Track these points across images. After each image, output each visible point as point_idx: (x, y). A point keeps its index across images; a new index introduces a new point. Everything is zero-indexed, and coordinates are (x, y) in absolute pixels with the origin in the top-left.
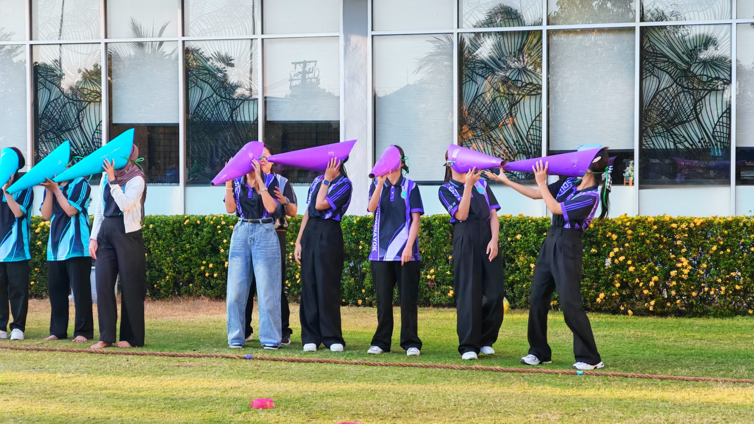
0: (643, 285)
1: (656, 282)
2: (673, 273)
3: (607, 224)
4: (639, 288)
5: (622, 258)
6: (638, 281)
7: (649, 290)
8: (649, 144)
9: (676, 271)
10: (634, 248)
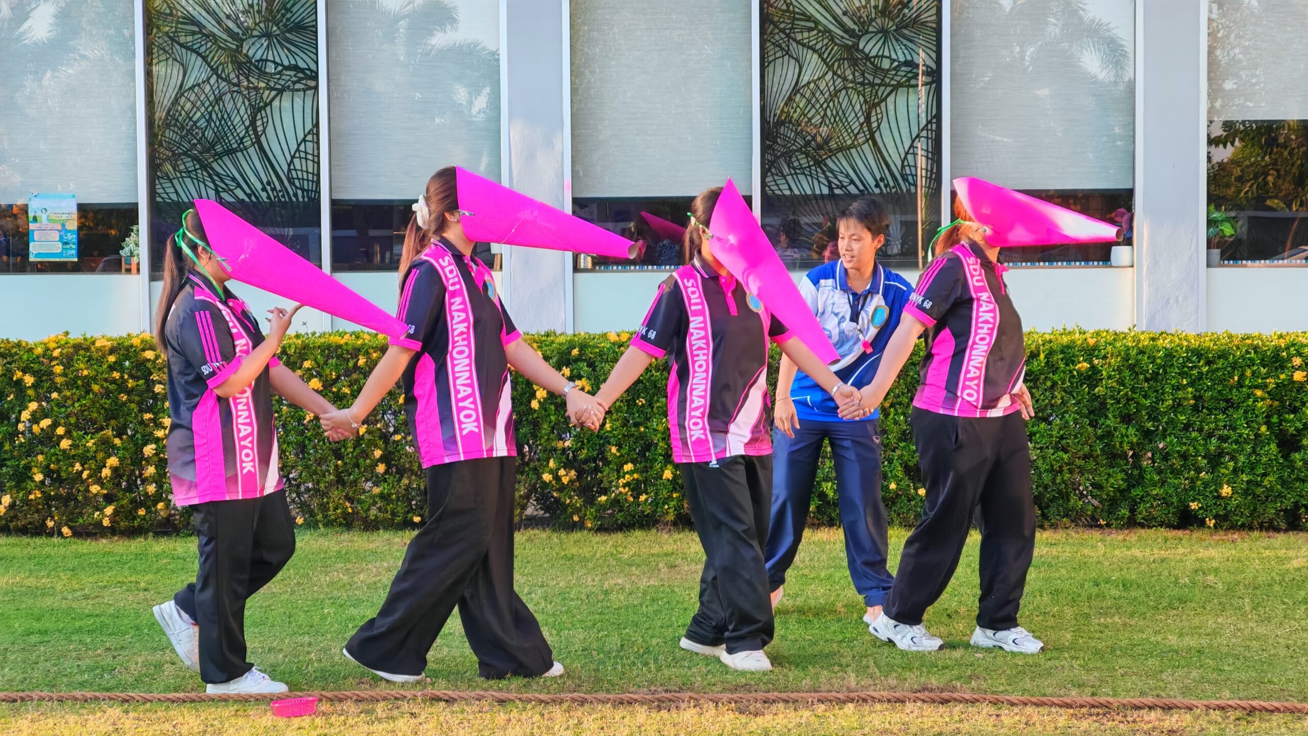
0: (90, 476)
1: (115, 470)
2: (149, 450)
3: (16, 354)
4: (83, 482)
5: (45, 423)
6: (80, 468)
7: (102, 485)
8: (168, 192)
9: (154, 446)
10: (69, 402)
